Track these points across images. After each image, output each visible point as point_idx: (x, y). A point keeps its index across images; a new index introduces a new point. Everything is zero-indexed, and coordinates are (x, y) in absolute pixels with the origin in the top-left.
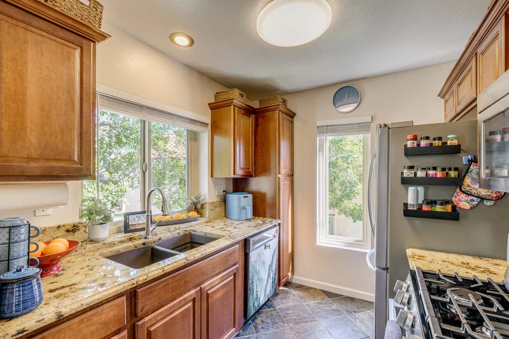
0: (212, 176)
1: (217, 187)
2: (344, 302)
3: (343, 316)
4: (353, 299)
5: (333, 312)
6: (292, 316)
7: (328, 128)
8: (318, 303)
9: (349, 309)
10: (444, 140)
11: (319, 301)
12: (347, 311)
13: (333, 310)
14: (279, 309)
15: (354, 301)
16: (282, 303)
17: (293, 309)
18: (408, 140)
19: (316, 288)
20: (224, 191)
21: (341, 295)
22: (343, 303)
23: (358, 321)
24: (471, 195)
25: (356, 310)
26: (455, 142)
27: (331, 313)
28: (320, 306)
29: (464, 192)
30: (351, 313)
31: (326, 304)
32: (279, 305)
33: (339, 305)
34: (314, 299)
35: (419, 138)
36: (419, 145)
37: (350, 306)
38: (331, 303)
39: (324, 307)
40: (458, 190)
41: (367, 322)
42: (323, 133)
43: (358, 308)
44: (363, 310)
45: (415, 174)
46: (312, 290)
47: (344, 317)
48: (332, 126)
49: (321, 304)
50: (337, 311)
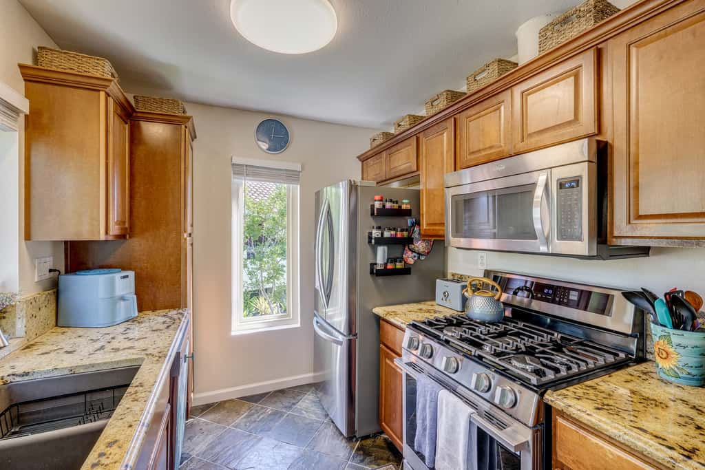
0: (28, 237)
1: (37, 261)
2: (275, 399)
3: (286, 415)
4: (282, 392)
5: (271, 417)
6: (225, 453)
7: (248, 168)
8: (248, 416)
9: (287, 404)
10: (399, 204)
11: (246, 414)
12: (286, 407)
13: (270, 414)
14: (198, 455)
15: (284, 393)
16: (197, 444)
17: (220, 443)
18: (375, 201)
19: (230, 398)
20: (50, 271)
21: (267, 394)
22: (276, 402)
23: (303, 412)
24: (414, 252)
25: (294, 401)
26: (408, 207)
27: (271, 420)
28: (253, 418)
29: (410, 250)
30: (290, 407)
31: (257, 411)
32: (193, 449)
33: (274, 406)
34: (238, 414)
35: (384, 200)
36: (384, 206)
37: (286, 401)
38: (262, 408)
39: (259, 416)
40: (407, 248)
41: (312, 409)
42: (242, 174)
43: (294, 398)
44: (300, 398)
45: (382, 234)
46: (227, 405)
47: (288, 416)
48: (253, 166)
49: (253, 415)
50: (275, 413)
